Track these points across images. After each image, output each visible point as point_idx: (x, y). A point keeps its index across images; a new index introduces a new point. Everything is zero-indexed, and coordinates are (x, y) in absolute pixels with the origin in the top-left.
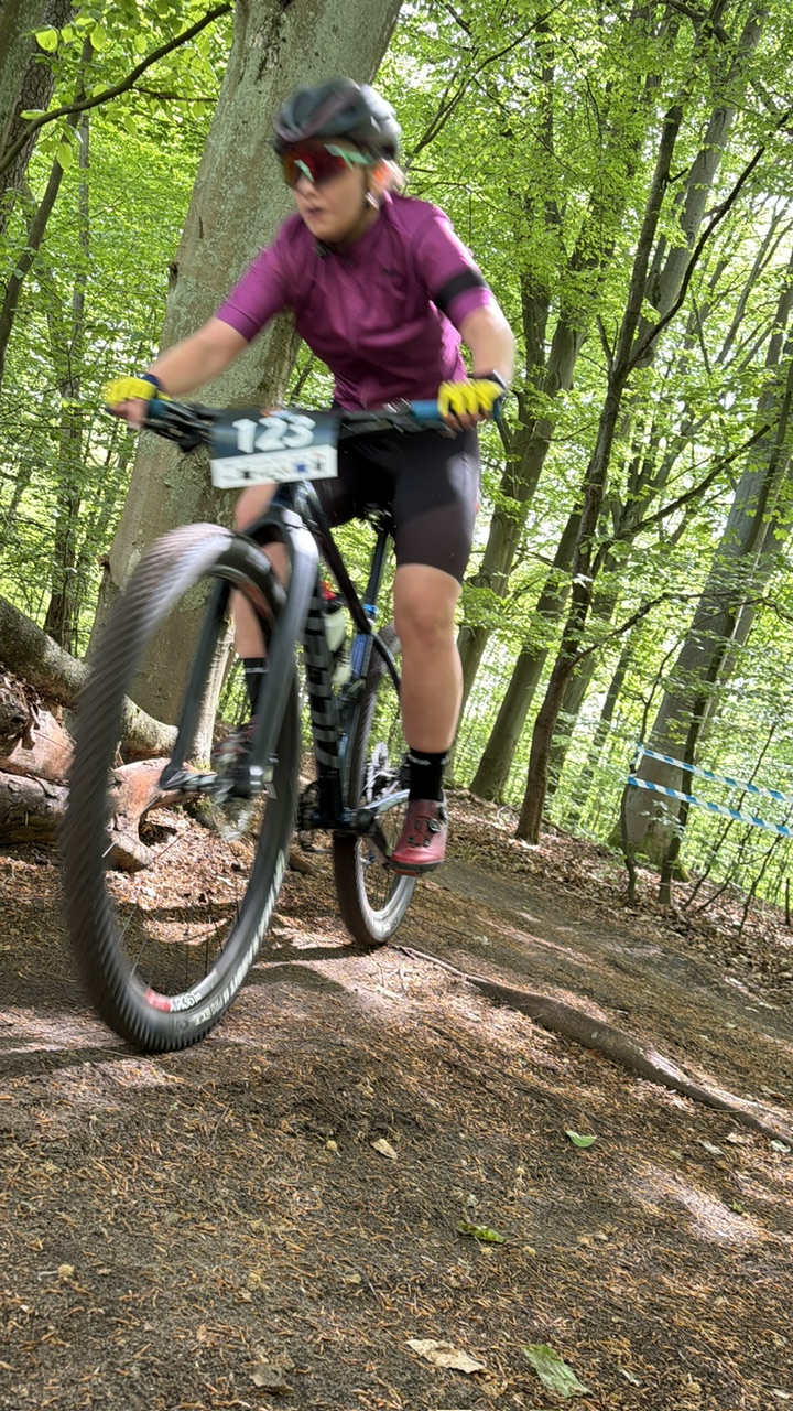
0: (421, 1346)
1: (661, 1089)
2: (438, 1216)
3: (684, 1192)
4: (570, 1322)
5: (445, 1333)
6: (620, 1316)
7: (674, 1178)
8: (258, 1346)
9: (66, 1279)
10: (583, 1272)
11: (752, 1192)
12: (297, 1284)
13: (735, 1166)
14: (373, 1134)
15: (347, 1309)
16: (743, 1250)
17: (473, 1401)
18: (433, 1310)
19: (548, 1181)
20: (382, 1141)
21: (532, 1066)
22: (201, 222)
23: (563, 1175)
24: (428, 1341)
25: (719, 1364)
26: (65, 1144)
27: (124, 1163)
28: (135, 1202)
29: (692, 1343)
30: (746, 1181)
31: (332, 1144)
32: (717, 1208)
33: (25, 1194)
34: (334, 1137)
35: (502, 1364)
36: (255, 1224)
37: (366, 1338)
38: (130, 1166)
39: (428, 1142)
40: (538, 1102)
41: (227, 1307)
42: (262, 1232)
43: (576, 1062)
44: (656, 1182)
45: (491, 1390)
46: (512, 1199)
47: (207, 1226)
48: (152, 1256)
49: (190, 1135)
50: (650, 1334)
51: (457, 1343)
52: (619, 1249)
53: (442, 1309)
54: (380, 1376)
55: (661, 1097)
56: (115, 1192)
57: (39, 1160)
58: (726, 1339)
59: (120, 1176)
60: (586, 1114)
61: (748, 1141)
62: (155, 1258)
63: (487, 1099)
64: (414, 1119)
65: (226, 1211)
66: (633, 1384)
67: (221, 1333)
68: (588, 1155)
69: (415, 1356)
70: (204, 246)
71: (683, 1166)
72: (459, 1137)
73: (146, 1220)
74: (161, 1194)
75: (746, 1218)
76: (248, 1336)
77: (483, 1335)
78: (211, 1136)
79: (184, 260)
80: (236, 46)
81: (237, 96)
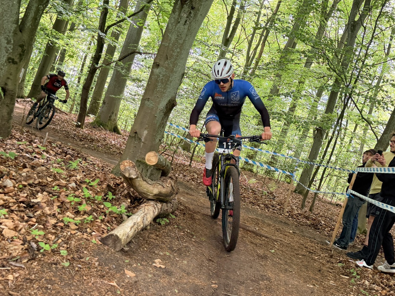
22: (167, 55)
70: (168, 62)
79: (161, 63)
80: (177, 13)
81: (178, 26)
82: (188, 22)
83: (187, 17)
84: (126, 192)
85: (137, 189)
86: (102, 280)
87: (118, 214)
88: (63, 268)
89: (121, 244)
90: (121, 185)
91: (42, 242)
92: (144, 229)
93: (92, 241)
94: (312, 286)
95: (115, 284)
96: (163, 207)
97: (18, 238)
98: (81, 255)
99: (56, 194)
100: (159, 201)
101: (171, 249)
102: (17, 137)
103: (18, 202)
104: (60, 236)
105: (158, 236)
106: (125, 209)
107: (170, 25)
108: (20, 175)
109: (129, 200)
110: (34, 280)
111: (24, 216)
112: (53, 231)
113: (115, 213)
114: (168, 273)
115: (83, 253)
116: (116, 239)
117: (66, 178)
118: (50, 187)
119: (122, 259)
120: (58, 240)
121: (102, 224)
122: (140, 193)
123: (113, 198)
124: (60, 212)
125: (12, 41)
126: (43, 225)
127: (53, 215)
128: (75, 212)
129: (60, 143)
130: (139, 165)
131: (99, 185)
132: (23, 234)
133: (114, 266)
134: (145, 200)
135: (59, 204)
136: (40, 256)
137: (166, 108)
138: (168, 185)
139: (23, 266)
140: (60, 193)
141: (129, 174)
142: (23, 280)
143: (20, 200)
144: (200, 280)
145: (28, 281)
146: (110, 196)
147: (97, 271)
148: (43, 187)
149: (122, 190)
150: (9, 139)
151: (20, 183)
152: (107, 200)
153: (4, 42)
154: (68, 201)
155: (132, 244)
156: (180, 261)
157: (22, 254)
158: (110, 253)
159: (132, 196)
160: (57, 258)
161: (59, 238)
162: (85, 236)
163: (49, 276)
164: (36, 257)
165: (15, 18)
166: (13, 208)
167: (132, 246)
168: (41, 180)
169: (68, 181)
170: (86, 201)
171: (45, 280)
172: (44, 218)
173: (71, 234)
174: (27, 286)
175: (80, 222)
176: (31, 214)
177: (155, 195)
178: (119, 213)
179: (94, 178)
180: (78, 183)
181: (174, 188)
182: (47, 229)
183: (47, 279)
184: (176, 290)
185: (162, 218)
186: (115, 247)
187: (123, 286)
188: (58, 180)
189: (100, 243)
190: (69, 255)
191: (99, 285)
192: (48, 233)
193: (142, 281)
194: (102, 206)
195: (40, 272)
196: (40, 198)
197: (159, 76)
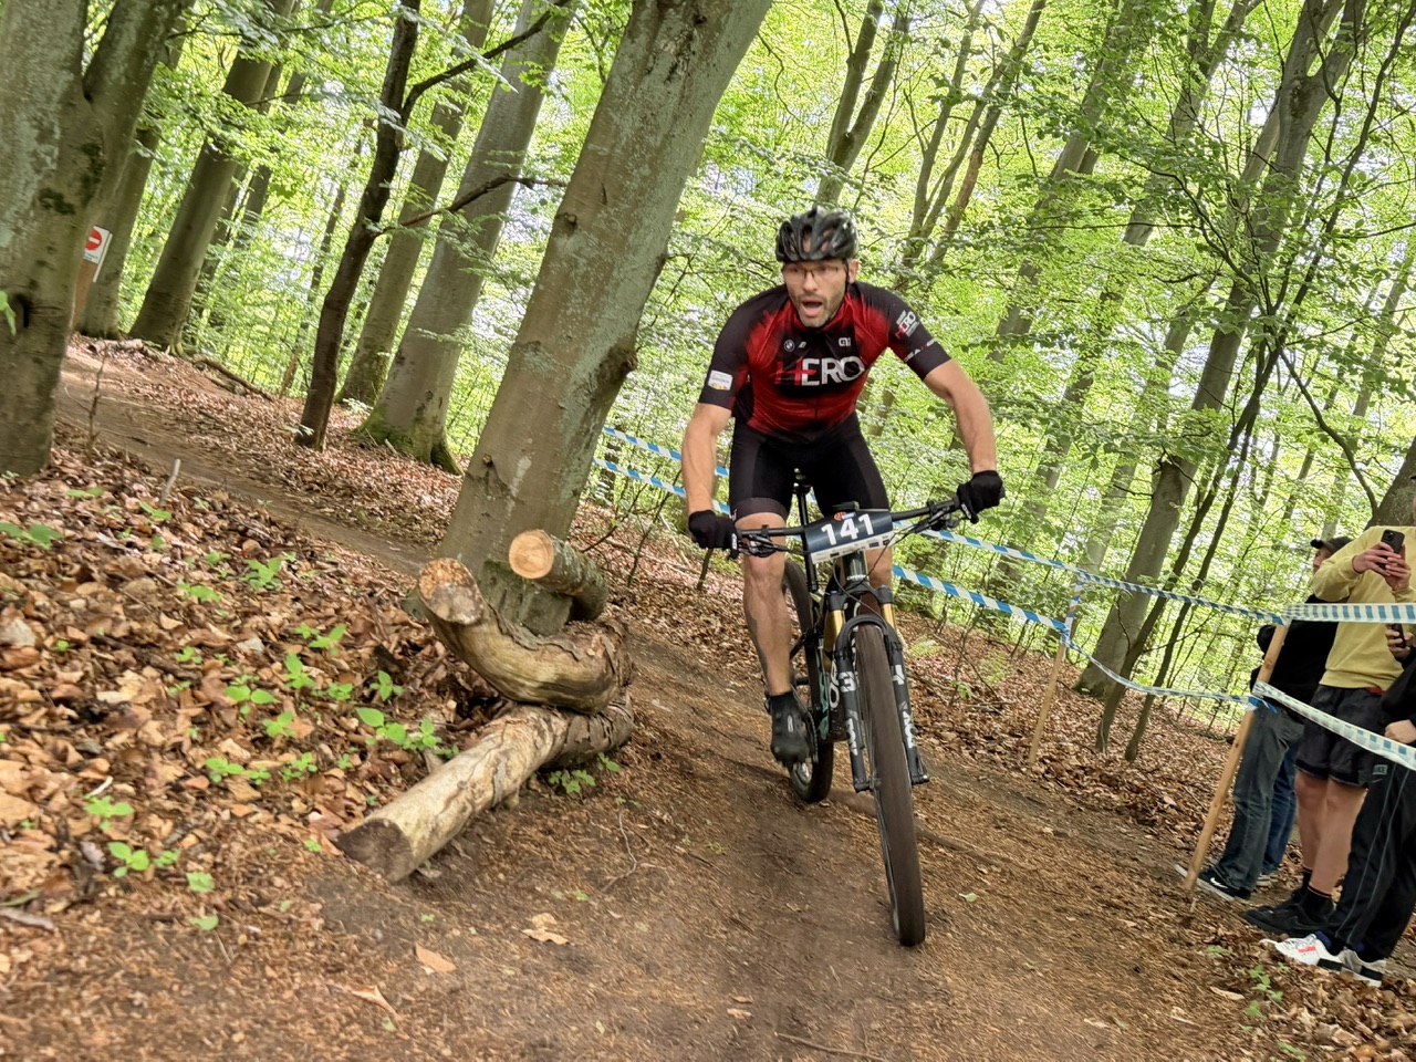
22: (603, 190)
70: (608, 212)
79: (583, 216)
80: (643, 39)
81: (644, 86)
82: (680, 72)
83: (679, 54)
84: (441, 673)
85: (478, 664)
86: (331, 982)
87: (408, 751)
88: (195, 934)
89: (410, 858)
90: (427, 650)
91: (125, 842)
92: (499, 806)
93: (307, 843)
94: (1101, 1025)
95: (377, 996)
96: (573, 730)
97: (40, 827)
98: (264, 891)
99: (191, 674)
100: (560, 709)
101: (595, 880)
102: (71, 472)
103: (49, 701)
104: (193, 821)
105: (550, 832)
106: (437, 733)
107: (617, 81)
108: (64, 605)
109: (452, 704)
110: (85, 973)
111: (66, 750)
112: (169, 805)
113: (397, 747)
114: (578, 964)
115: (271, 884)
116: (393, 837)
117: (231, 621)
118: (168, 651)
119: (411, 910)
120: (184, 836)
121: (349, 786)
122: (492, 679)
123: (393, 695)
124: (200, 739)
125: (57, 130)
126: (136, 784)
127: (173, 750)
128: (253, 741)
129: (225, 497)
130: (494, 579)
131: (347, 647)
132: (57, 813)
133: (379, 935)
134: (510, 704)
135: (197, 711)
136: (112, 892)
137: (600, 377)
138: (591, 652)
139: (49, 925)
140: (204, 673)
141: (451, 610)
142: (45, 973)
143: (56, 694)
144: (691, 991)
145: (63, 977)
146: (385, 686)
147: (315, 950)
148: (143, 649)
149: (427, 665)
150: (43, 480)
151: (62, 636)
152: (375, 701)
153: (27, 132)
154: (230, 700)
155: (455, 858)
156: (624, 924)
157: (49, 883)
158: (367, 888)
159: (464, 689)
160: (172, 900)
161: (189, 830)
162: (283, 825)
163: (139, 963)
164: (96, 894)
165: (66, 51)
166: (27, 722)
167: (453, 866)
168: (136, 626)
169: (238, 630)
170: (297, 704)
171: (124, 976)
172: (139, 760)
173: (233, 816)
174: (56, 994)
175: (267, 776)
176: (93, 744)
177: (545, 686)
178: (413, 748)
179: (329, 622)
180: (273, 638)
181: (615, 663)
182: (149, 797)
183: (133, 974)
184: (599, 1025)
185: (570, 770)
186: (388, 868)
187: (407, 1003)
188: (202, 626)
189: (335, 851)
190: (219, 889)
191: (318, 999)
192: (150, 812)
193: (478, 988)
194: (354, 723)
195: (110, 948)
196: (131, 688)
197: (574, 264)
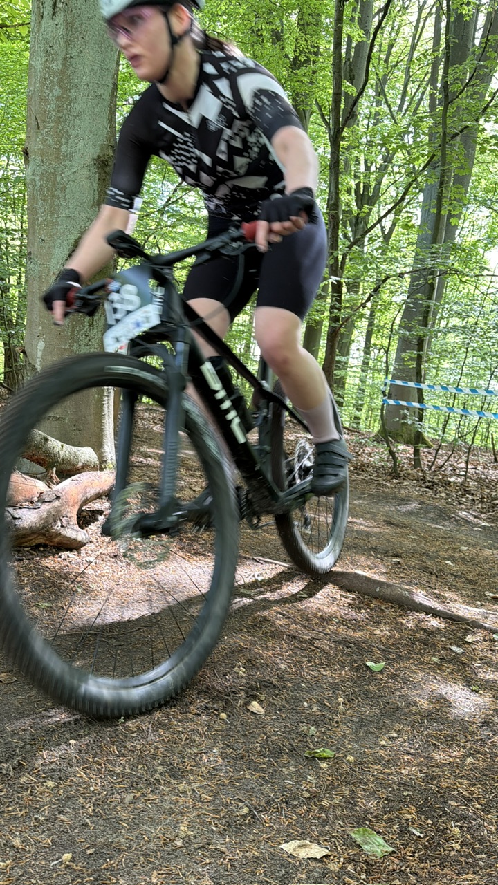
0: (289, 847)
1: (422, 616)
2: (293, 749)
3: (442, 686)
4: (378, 802)
5: (304, 833)
6: (408, 790)
7: (435, 678)
8: (190, 876)
9: (68, 863)
10: (384, 764)
11: (483, 675)
12: (210, 824)
13: (473, 659)
14: (248, 699)
15: (242, 833)
16: (480, 720)
17: (324, 878)
18: (295, 817)
19: (358, 702)
20: (254, 703)
21: (342, 622)
22: (36, 119)
23: (367, 695)
24: (293, 842)
25: (470, 809)
26: (57, 764)
27: (96, 766)
28: (105, 793)
29: (453, 798)
30: (480, 667)
31: (223, 715)
32: (463, 692)
33: (36, 808)
34: (224, 710)
35: (339, 845)
36: (181, 787)
37: (255, 850)
38: (99, 767)
39: (282, 696)
40: (347, 647)
41: (169, 854)
42: (186, 792)
43: (369, 610)
44: (424, 684)
45: (333, 867)
46: (337, 722)
47: (151, 796)
48: (119, 831)
49: (134, 735)
50: (427, 799)
51: (311, 837)
52: (405, 741)
53: (301, 815)
54: (266, 876)
55: (423, 621)
56: (92, 789)
57: (41, 780)
58: (473, 789)
59: (94, 777)
60: (377, 648)
61: (479, 639)
62: (121, 832)
63: (316, 654)
64: (272, 683)
65: (162, 782)
66: (419, 837)
67: (166, 874)
68: (381, 676)
69: (286, 855)
70: (42, 134)
71: (440, 667)
72: (301, 687)
73: (113, 804)
74: (121, 782)
75: (481, 694)
76: (183, 871)
77: (327, 828)
78: (148, 731)
79: (31, 145)
81: (42, 29)
197: (34, 184)
